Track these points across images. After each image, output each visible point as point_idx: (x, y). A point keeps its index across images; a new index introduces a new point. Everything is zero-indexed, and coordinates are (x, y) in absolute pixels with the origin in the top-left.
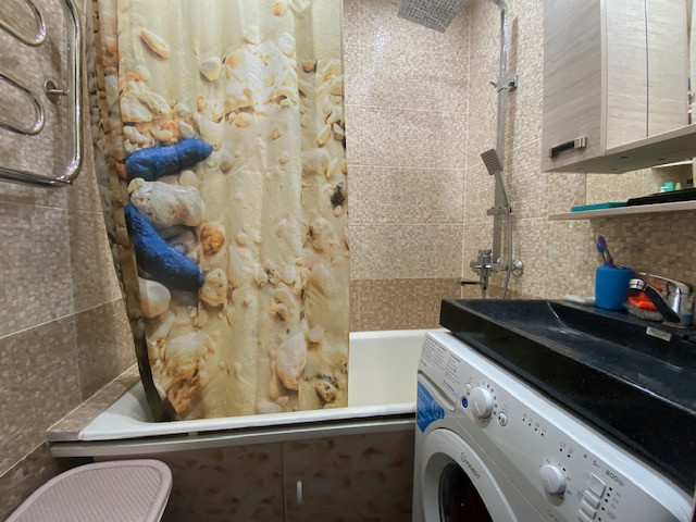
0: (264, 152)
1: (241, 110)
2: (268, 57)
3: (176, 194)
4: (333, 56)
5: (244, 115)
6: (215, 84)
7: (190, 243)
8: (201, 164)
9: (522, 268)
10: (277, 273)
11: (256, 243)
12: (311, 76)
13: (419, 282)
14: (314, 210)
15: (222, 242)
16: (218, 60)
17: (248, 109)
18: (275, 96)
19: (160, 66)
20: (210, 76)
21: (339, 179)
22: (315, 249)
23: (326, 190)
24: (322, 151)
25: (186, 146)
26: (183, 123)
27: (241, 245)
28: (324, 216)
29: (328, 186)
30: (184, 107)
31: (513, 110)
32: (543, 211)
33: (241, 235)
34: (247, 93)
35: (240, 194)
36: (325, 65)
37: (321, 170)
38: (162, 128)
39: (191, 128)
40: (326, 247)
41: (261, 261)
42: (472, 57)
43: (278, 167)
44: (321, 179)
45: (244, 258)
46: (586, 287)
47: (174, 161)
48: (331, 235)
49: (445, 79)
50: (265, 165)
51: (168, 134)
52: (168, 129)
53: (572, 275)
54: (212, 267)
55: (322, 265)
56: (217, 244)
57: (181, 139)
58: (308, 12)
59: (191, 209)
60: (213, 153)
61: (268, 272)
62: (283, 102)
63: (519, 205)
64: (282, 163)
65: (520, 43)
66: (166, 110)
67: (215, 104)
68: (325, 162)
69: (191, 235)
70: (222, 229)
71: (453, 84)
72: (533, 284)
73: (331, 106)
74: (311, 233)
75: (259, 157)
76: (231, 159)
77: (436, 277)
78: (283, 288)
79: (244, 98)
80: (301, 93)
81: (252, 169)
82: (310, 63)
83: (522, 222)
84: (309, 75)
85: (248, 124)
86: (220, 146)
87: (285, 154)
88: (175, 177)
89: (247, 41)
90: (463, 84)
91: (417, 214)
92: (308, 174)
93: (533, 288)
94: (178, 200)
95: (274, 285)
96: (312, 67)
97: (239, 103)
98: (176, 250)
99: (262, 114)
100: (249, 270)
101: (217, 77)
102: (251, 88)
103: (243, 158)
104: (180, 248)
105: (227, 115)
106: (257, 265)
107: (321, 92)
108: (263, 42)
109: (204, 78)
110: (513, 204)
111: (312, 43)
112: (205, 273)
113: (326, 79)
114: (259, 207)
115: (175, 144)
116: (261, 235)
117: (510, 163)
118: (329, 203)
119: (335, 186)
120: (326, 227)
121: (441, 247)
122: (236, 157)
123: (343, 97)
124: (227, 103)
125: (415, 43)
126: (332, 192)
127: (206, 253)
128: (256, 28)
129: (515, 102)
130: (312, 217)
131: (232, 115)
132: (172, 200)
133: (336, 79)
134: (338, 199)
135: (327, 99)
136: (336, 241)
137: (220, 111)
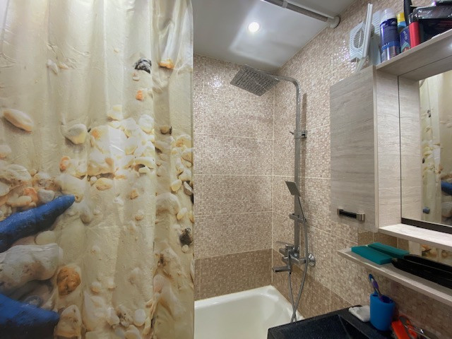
0: (121, 209)
1: (102, 175)
2: (130, 131)
3: (31, 253)
4: (186, 131)
5: (106, 181)
6: (80, 146)
7: (44, 296)
8: (61, 216)
9: (314, 261)
10: (128, 317)
11: (109, 289)
12: (167, 137)
13: (244, 255)
14: (165, 241)
15: (78, 282)
16: (84, 128)
17: (109, 175)
18: (134, 164)
19: (23, 140)
20: (76, 140)
21: (187, 225)
22: (165, 273)
23: (176, 229)
24: (174, 198)
25: (45, 209)
26: (42, 190)
27: (95, 293)
28: (173, 249)
29: (177, 226)
30: (45, 176)
31: (304, 151)
32: (328, 228)
33: (96, 284)
34: (109, 162)
35: (97, 248)
36: (179, 134)
37: (172, 211)
38: (21, 195)
39: (51, 192)
40: (174, 276)
41: (114, 304)
42: (276, 105)
43: (134, 223)
44: (172, 218)
45: (97, 305)
46: (360, 296)
47: (32, 223)
48: (178, 267)
49: (260, 118)
50: (122, 220)
51: (27, 200)
52: (27, 194)
53: (350, 282)
54: (67, 304)
55: (171, 289)
56: (73, 283)
57: (40, 204)
58: (166, 89)
59: (47, 265)
60: (75, 204)
61: (120, 316)
62: (141, 170)
63: (311, 217)
64: (138, 220)
65: (308, 110)
66: (26, 178)
67: (78, 163)
68: (176, 207)
69: (46, 287)
70: (78, 270)
71: (264, 121)
72: (322, 277)
73: (182, 167)
74: (162, 260)
75: (117, 214)
76: (90, 216)
77: (255, 250)
78: (133, 330)
79: (105, 165)
80: (158, 151)
81: (110, 224)
82: (166, 128)
83: (313, 229)
84: (164, 136)
85: (108, 188)
86: (81, 199)
87: (141, 212)
88: (32, 238)
89: (110, 119)
90: (271, 121)
91: (242, 206)
92: (162, 212)
93: (323, 280)
94: (34, 258)
95: (125, 328)
96: (167, 130)
97: (100, 169)
98: (29, 305)
99: (122, 177)
100: (102, 315)
101: (82, 141)
102: (113, 157)
103: (101, 216)
104: (34, 302)
105: (89, 177)
106: (110, 309)
107: (175, 153)
108: (126, 118)
109: (69, 142)
110: (306, 214)
111: (168, 112)
112: (61, 310)
113: (179, 145)
114: (114, 257)
115: (33, 207)
116: (115, 281)
117: (303, 185)
118: (178, 241)
119: (183, 229)
120: (174, 258)
121: (258, 229)
122: (95, 215)
123: (192, 165)
124: (89, 166)
125: (241, 94)
126: (181, 233)
127: (62, 293)
128: (120, 107)
129: (305, 146)
130: (163, 247)
131: (93, 179)
132: (28, 259)
133: (187, 150)
134: (186, 239)
135: (179, 160)
136: (183, 272)
137: (83, 170)
